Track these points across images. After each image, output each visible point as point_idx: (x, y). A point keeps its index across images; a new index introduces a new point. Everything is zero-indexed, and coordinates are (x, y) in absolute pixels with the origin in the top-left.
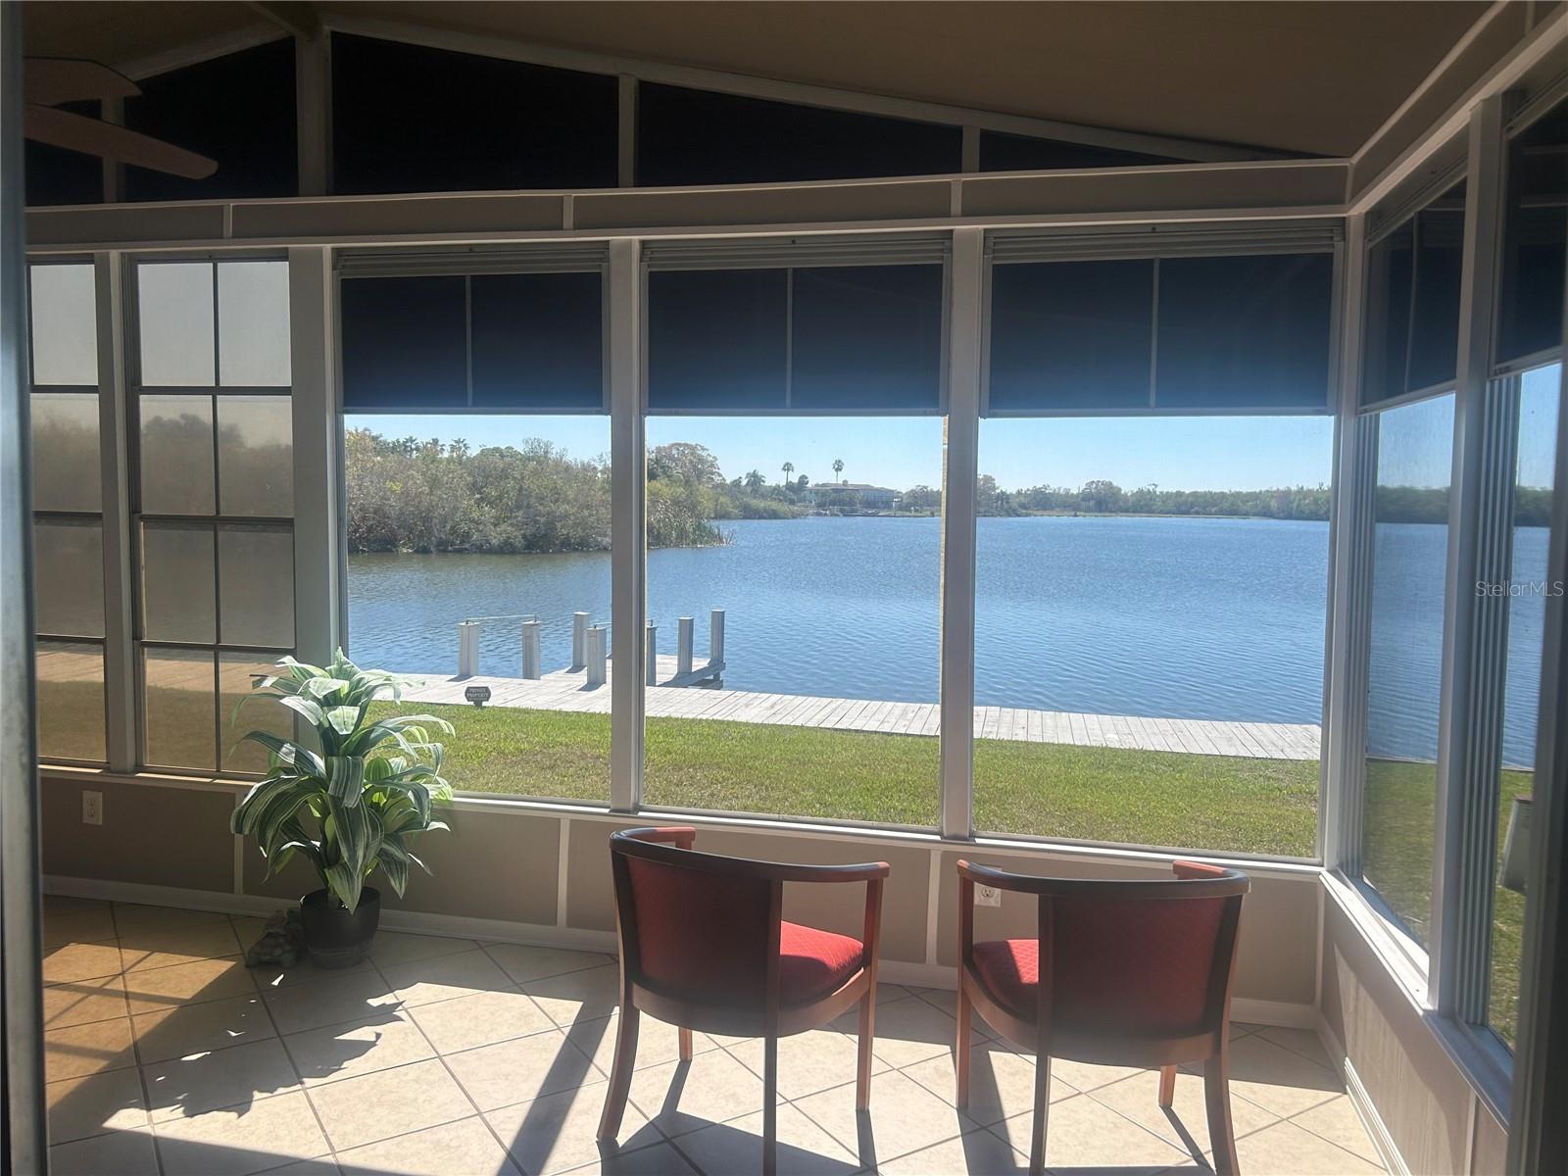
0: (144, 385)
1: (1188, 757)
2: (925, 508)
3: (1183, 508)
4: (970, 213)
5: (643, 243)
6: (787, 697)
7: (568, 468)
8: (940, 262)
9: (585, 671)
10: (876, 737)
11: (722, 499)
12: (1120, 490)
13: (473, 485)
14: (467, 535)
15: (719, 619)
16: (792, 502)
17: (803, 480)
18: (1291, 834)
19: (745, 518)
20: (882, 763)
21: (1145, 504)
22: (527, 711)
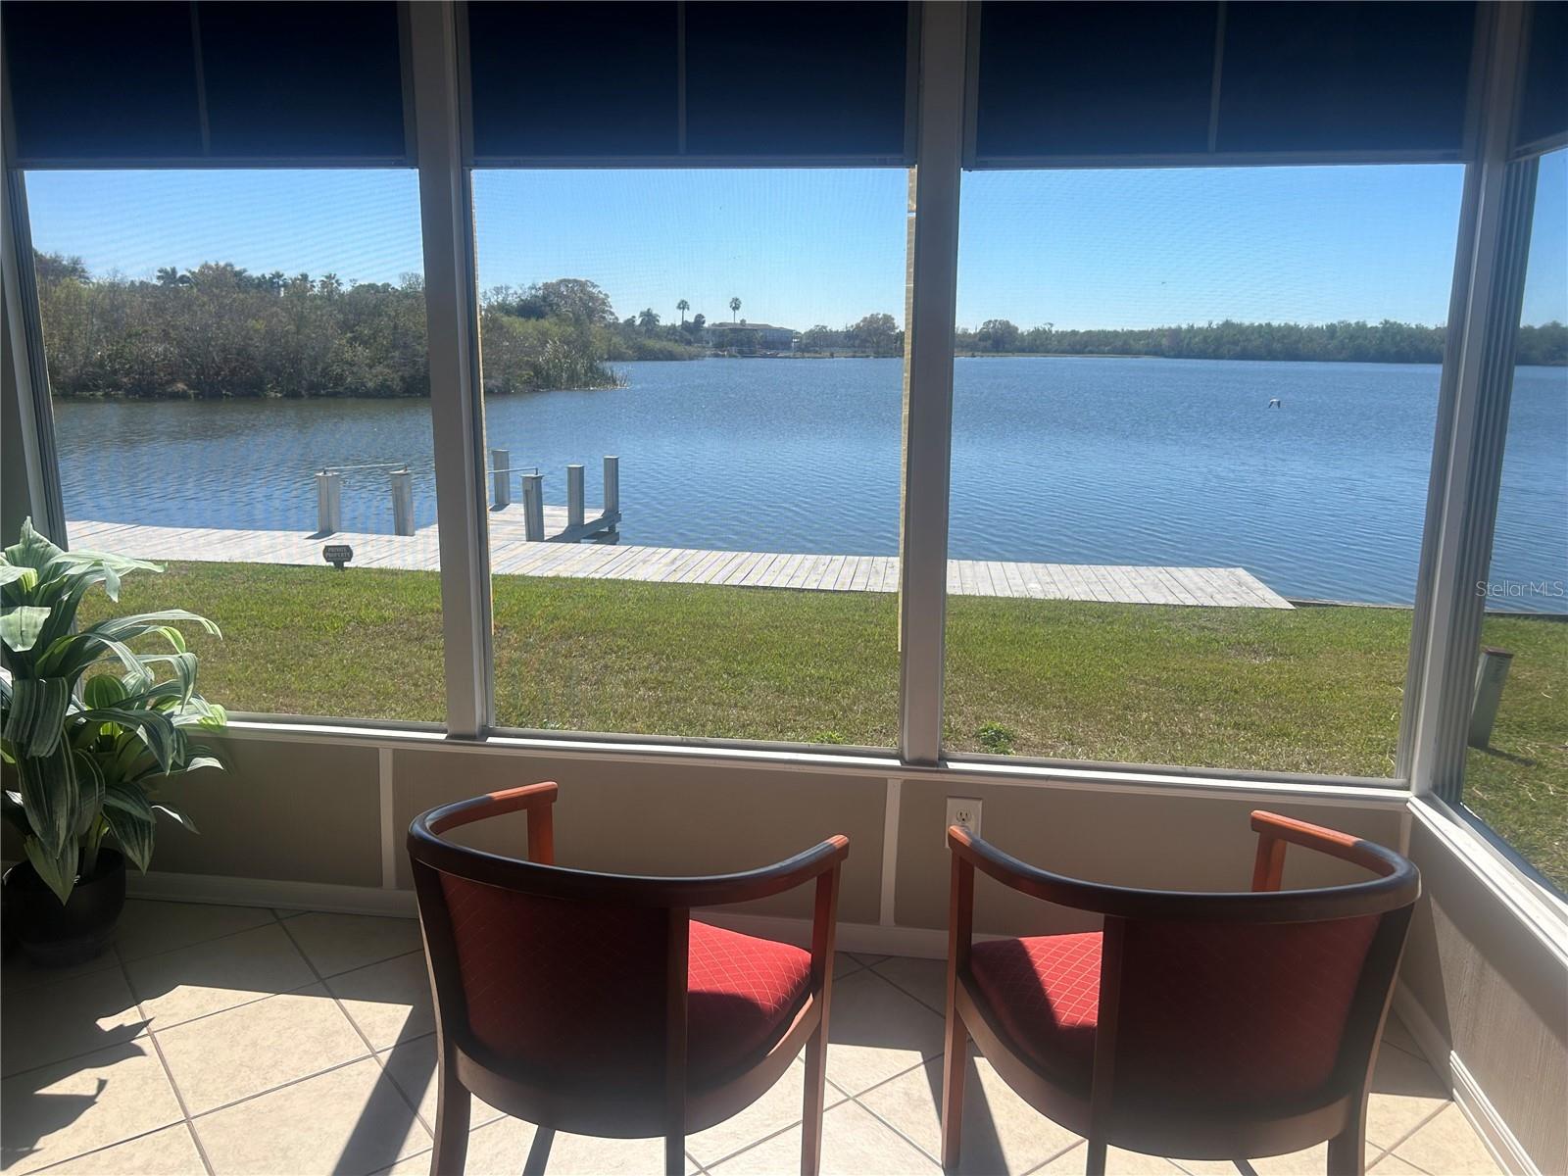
1: (1117, 607)
2: (825, 349)
3: (1078, 347)
6: (688, 551)
10: (786, 594)
11: (614, 340)
12: (1017, 329)
13: (344, 322)
14: (340, 378)
15: (612, 467)
16: (689, 343)
17: (700, 319)
18: (1236, 692)
19: (640, 359)
20: (795, 623)
21: (1041, 343)
22: (395, 573)
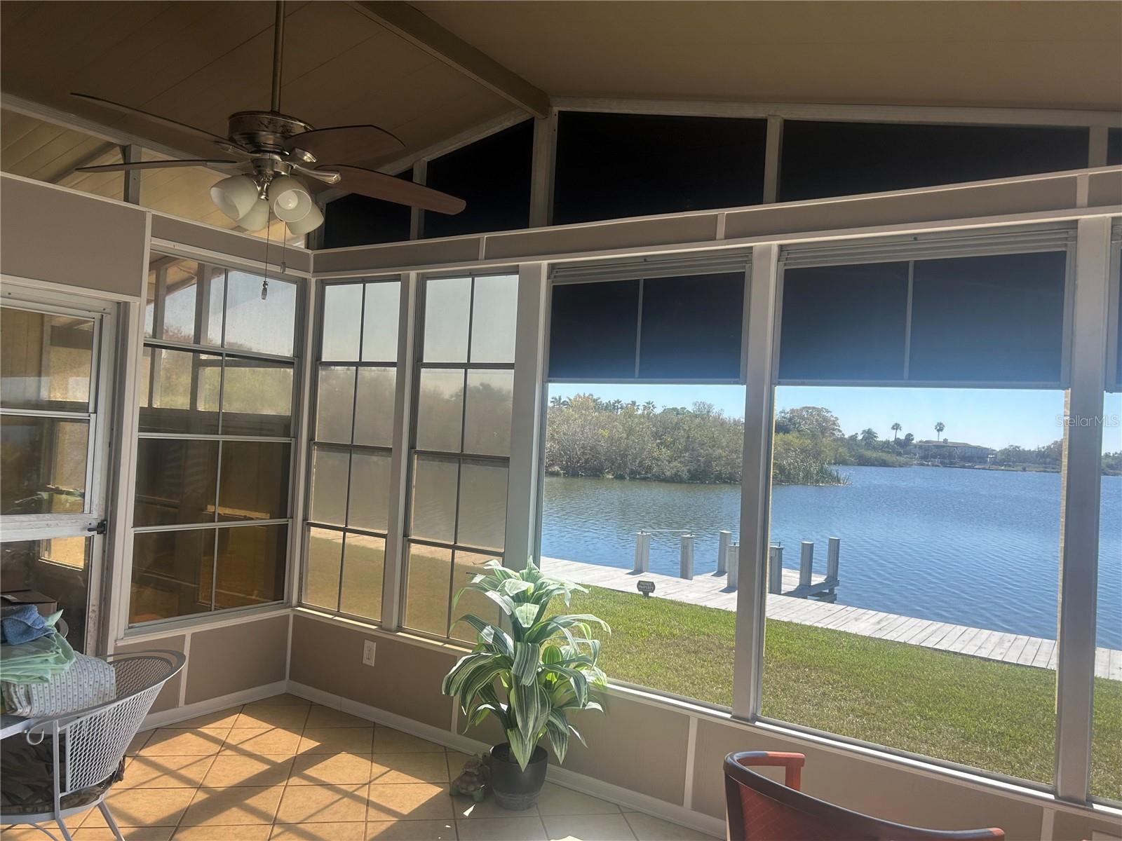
0: (424, 362)
2: (1018, 464)
4: (1095, 202)
5: (781, 247)
6: (892, 616)
7: (723, 423)
8: (1064, 249)
9: (726, 576)
10: (974, 661)
11: (840, 450)
13: (656, 433)
14: (649, 469)
15: (835, 546)
16: (899, 454)
17: (909, 437)
19: (859, 465)
20: (980, 685)
22: (681, 604)
